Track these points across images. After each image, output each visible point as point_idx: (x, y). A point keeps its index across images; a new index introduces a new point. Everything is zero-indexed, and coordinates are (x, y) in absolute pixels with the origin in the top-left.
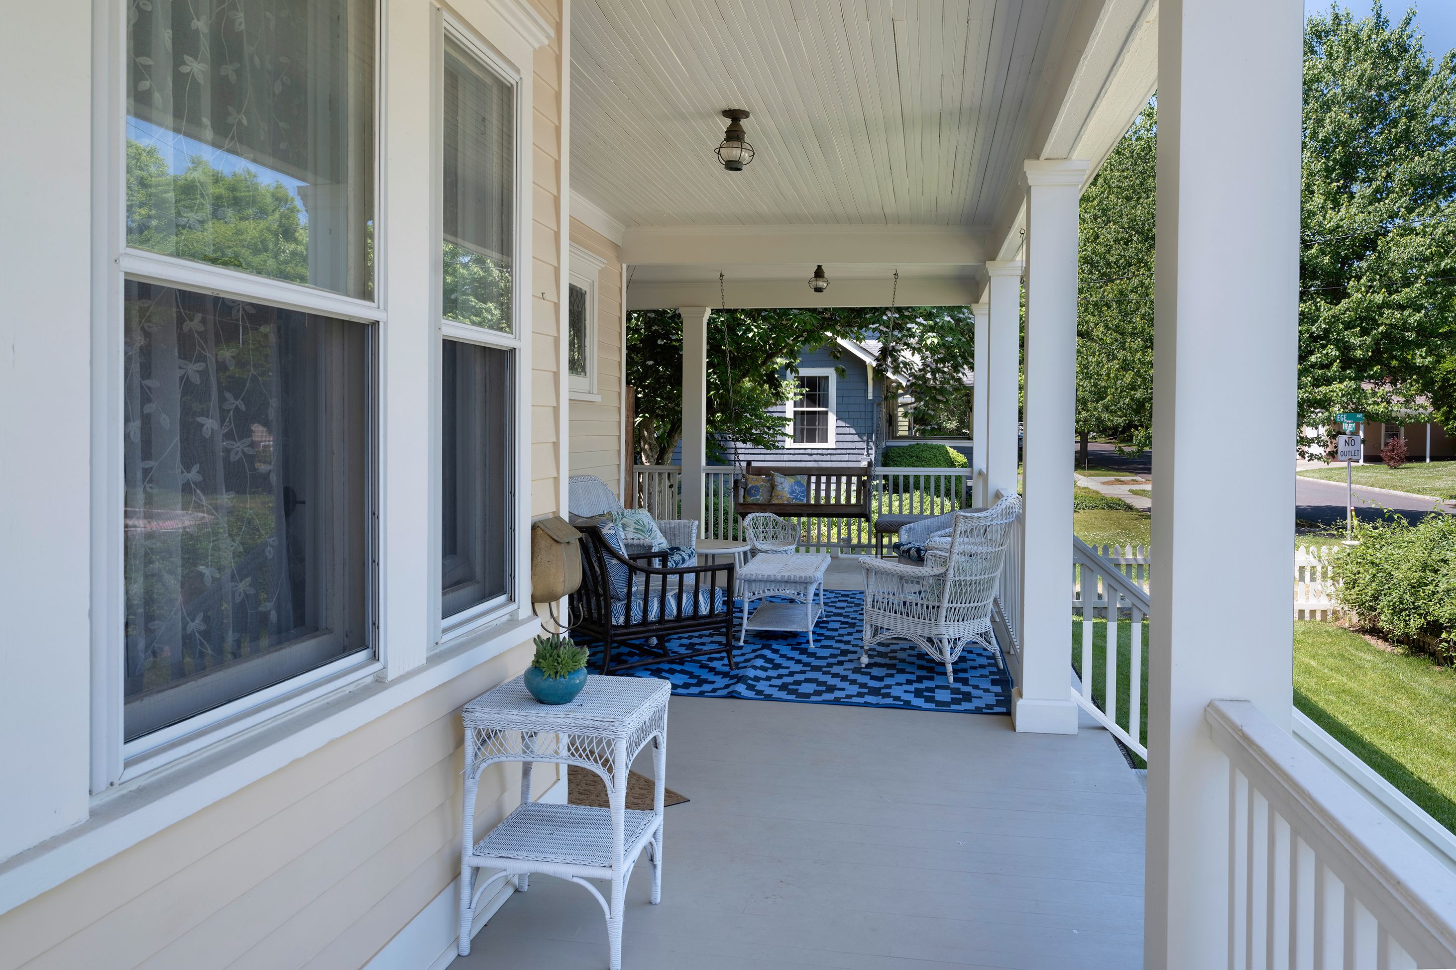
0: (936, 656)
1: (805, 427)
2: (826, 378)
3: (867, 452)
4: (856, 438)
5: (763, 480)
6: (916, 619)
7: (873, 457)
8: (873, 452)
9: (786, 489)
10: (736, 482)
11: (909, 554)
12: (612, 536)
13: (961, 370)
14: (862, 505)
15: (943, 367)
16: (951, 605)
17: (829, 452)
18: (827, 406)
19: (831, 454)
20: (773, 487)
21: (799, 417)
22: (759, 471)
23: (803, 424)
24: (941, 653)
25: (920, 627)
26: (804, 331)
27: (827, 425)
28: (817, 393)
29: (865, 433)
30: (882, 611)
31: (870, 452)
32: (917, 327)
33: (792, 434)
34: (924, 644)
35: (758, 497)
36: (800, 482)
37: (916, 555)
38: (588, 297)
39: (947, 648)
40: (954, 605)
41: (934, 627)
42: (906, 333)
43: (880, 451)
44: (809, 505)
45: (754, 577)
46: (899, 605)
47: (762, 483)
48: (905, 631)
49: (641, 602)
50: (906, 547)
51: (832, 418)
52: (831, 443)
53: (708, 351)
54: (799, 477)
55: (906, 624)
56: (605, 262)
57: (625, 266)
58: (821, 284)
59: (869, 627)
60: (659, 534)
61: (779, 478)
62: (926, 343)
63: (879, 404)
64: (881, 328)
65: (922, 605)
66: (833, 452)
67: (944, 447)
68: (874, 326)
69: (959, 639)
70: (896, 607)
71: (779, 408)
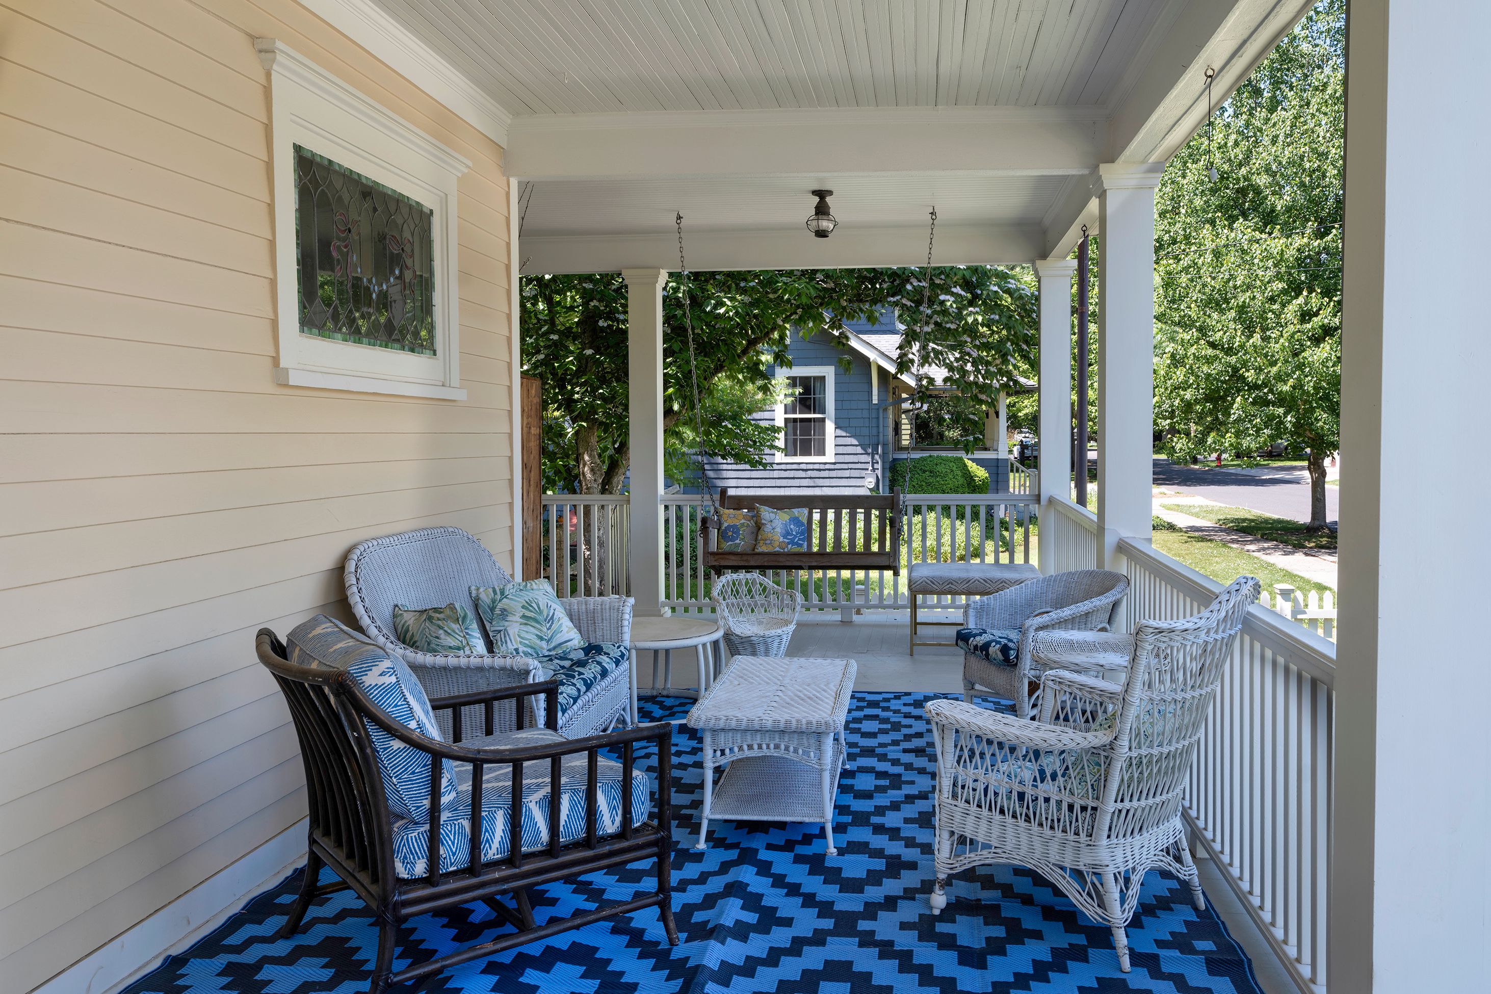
0: (1090, 911)
1: (799, 437)
2: (823, 379)
3: (873, 466)
4: (859, 450)
5: (745, 517)
6: (1047, 832)
7: (879, 472)
8: (879, 466)
9: (778, 530)
10: (704, 521)
11: (987, 655)
12: (388, 690)
13: (1012, 360)
14: (888, 553)
15: (987, 356)
16: (1119, 805)
17: (827, 466)
18: (824, 412)
19: (829, 470)
20: (759, 527)
21: (790, 425)
22: (739, 503)
23: (795, 434)
24: (1102, 905)
25: (1054, 848)
26: (798, 307)
27: (824, 434)
28: (812, 396)
29: (870, 444)
30: (973, 808)
31: (876, 466)
32: (953, 299)
33: (783, 447)
34: (1064, 882)
35: (738, 541)
36: (797, 518)
37: (1000, 657)
38: (436, 222)
39: (1113, 892)
40: (1127, 804)
41: (1085, 850)
42: (939, 309)
43: (888, 466)
44: (810, 554)
45: (722, 724)
46: (1009, 798)
47: (743, 521)
48: (1023, 852)
49: (466, 824)
50: (980, 640)
51: (830, 426)
52: (829, 456)
53: (665, 334)
54: (796, 511)
55: (1024, 838)
56: (470, 164)
57: (514, 182)
58: (825, 224)
59: (946, 835)
60: (566, 623)
61: (766, 513)
62: (966, 322)
63: (885, 410)
64: (904, 301)
65: (1059, 803)
66: (832, 467)
67: (961, 459)
68: (895, 299)
69: (1134, 869)
70: (1002, 801)
71: (766, 415)
